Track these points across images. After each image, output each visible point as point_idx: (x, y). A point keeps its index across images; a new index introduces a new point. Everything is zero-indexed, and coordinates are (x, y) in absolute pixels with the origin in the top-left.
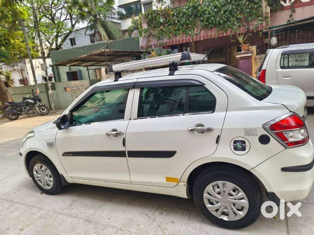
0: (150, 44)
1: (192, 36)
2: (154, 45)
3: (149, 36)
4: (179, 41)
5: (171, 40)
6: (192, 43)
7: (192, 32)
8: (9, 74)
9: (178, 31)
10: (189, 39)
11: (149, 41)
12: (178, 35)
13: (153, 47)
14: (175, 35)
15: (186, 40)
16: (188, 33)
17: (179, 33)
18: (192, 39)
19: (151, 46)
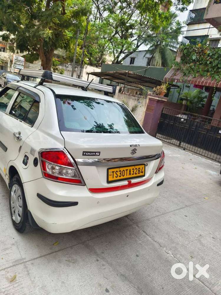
0: (175, 77)
1: (217, 81)
2: (177, 80)
3: (178, 69)
4: (203, 82)
5: (195, 79)
6: (215, 88)
7: (219, 77)
8: (63, 71)
9: (206, 72)
10: (213, 84)
11: (175, 75)
12: (204, 76)
13: (176, 81)
14: (202, 76)
15: (210, 83)
16: (215, 78)
17: (207, 75)
18: (216, 84)
19: (175, 79)
